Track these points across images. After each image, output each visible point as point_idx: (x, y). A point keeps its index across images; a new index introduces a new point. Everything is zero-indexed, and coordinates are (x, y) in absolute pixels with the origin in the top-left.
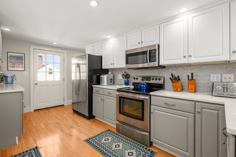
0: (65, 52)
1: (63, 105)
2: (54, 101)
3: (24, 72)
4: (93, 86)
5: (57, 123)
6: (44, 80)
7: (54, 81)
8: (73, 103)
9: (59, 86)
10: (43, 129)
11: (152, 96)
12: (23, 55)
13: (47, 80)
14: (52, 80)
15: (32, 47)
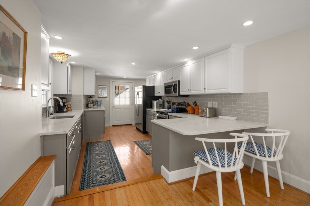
0: (133, 82)
1: (132, 124)
2: (125, 120)
3: (107, 98)
4: (147, 109)
5: (123, 133)
6: (119, 104)
7: (125, 105)
8: (136, 124)
9: (129, 109)
10: (115, 135)
11: (169, 116)
12: (106, 87)
13: (121, 104)
14: (124, 104)
15: (111, 81)
